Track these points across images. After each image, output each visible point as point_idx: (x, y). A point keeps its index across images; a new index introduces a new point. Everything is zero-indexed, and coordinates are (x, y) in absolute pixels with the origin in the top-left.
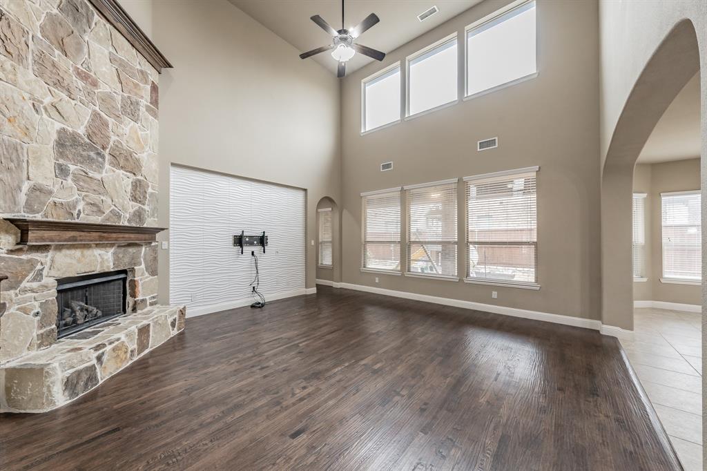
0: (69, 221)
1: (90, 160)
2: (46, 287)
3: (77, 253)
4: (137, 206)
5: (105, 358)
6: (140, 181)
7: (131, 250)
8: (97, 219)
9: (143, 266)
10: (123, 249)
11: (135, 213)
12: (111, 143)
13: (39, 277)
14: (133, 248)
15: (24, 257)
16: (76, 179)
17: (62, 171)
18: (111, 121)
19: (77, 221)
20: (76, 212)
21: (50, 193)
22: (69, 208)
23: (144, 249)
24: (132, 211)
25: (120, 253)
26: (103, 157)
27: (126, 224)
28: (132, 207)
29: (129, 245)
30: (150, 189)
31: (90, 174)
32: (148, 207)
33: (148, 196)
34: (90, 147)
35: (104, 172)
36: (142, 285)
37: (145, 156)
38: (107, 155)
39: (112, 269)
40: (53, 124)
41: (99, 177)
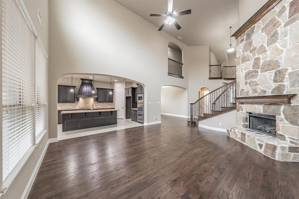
0: (248, 96)
2: (243, 113)
4: (277, 84)
6: (279, 71)
7: (273, 107)
8: (256, 95)
9: (282, 116)
10: (267, 106)
11: (275, 89)
12: (261, 64)
14: (274, 106)
16: (250, 84)
17: (246, 83)
18: (261, 56)
19: (250, 96)
20: (249, 93)
21: (244, 90)
23: (282, 107)
24: (274, 87)
25: (265, 107)
26: (258, 72)
27: (270, 94)
28: (274, 85)
29: (271, 104)
30: (289, 71)
31: (253, 80)
32: (286, 83)
33: (287, 76)
34: (253, 72)
35: (258, 77)
36: (282, 126)
37: (284, 55)
38: (259, 70)
39: (262, 112)
40: (244, 72)
41: (256, 80)
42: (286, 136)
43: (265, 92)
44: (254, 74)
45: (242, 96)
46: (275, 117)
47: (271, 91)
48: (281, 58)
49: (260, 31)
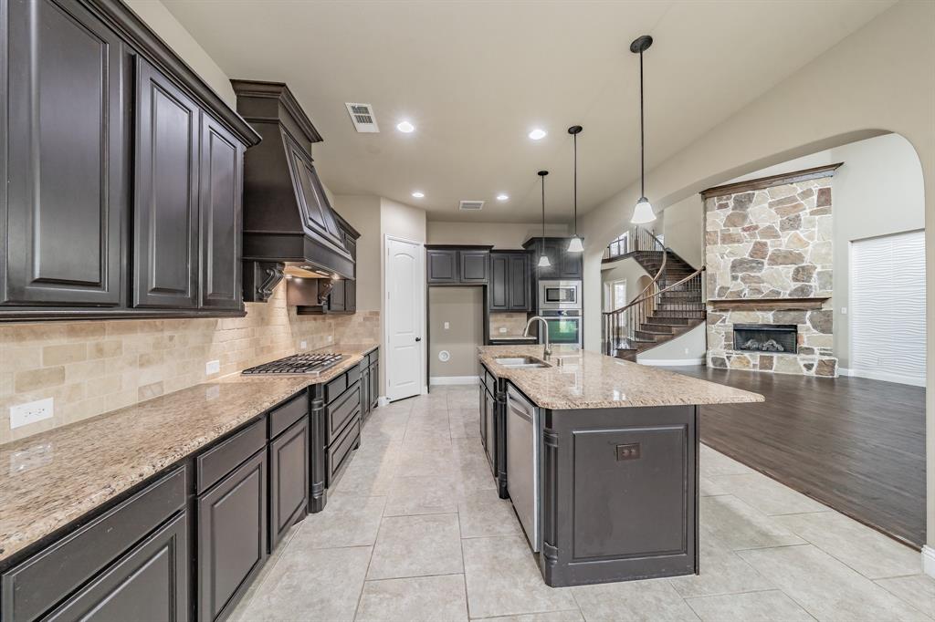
1: (753, 268)
2: (726, 326)
3: (745, 313)
4: (799, 284)
5: (732, 359)
6: (803, 268)
7: (793, 313)
8: (760, 297)
9: (809, 324)
10: (782, 312)
11: (796, 290)
12: (769, 253)
13: (724, 321)
14: (796, 312)
15: (718, 313)
16: (743, 279)
17: (735, 278)
18: (769, 241)
21: (728, 288)
22: (739, 293)
23: (809, 313)
24: (793, 288)
25: (779, 315)
26: (762, 263)
27: (787, 297)
28: (794, 285)
29: (790, 310)
30: (819, 269)
31: (752, 274)
32: (814, 282)
33: (815, 275)
34: (753, 261)
35: (763, 271)
36: (808, 337)
37: (810, 248)
38: (766, 261)
39: (772, 322)
40: (730, 260)
41: (759, 274)
42: (815, 348)
43: (779, 293)
44: (754, 265)
45: (724, 299)
46: (796, 327)
47: (788, 292)
48: (806, 252)
49: (766, 205)
